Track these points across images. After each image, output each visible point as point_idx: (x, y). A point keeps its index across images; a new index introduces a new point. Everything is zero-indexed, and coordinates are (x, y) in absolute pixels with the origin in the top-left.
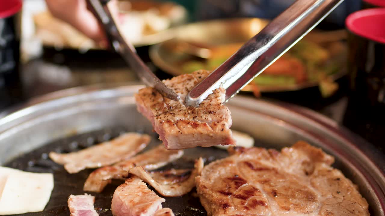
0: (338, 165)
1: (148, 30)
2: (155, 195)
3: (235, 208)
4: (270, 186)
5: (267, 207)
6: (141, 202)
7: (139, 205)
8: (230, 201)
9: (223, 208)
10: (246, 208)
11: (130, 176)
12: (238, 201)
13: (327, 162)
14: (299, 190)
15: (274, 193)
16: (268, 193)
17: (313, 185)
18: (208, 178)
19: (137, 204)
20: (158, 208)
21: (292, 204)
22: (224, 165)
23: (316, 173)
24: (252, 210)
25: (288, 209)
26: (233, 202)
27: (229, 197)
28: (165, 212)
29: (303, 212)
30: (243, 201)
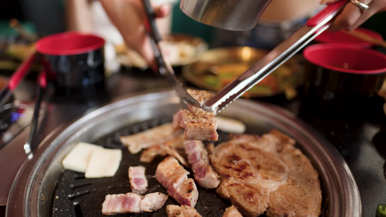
0: (298, 146)
1: (182, 55)
2: (183, 170)
3: (234, 178)
4: (256, 162)
5: (254, 177)
6: (174, 175)
7: (172, 177)
8: (231, 173)
9: (227, 178)
10: (241, 178)
11: (167, 156)
12: (236, 172)
13: (291, 144)
14: (274, 165)
15: (258, 167)
16: (255, 167)
17: (282, 159)
18: (216, 156)
19: (172, 176)
20: (185, 178)
21: (270, 175)
22: (227, 146)
23: (284, 151)
24: (245, 179)
25: (267, 178)
26: (232, 174)
27: (230, 170)
28: (189, 182)
29: (277, 181)
30: (239, 173)
